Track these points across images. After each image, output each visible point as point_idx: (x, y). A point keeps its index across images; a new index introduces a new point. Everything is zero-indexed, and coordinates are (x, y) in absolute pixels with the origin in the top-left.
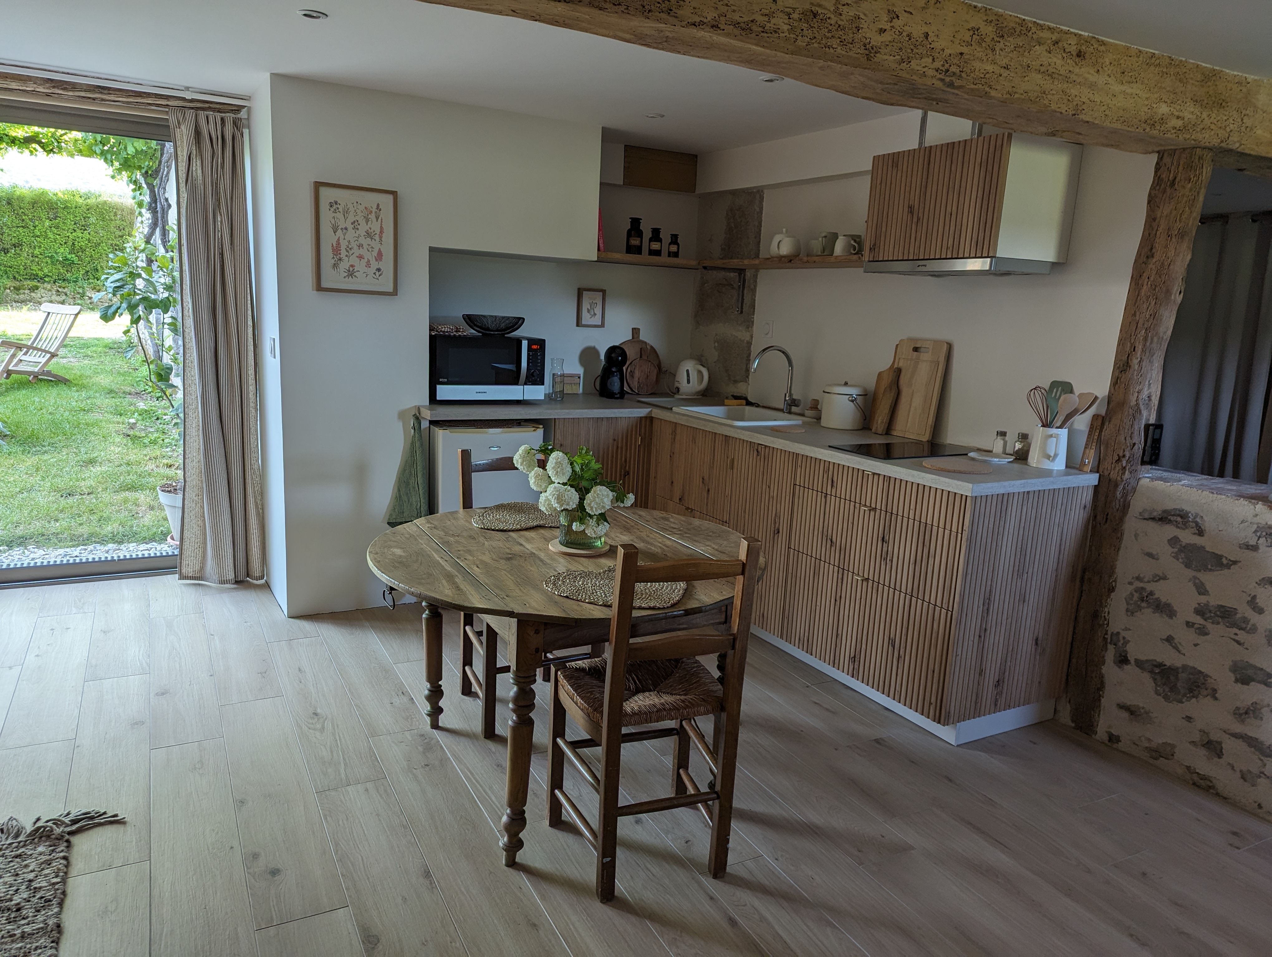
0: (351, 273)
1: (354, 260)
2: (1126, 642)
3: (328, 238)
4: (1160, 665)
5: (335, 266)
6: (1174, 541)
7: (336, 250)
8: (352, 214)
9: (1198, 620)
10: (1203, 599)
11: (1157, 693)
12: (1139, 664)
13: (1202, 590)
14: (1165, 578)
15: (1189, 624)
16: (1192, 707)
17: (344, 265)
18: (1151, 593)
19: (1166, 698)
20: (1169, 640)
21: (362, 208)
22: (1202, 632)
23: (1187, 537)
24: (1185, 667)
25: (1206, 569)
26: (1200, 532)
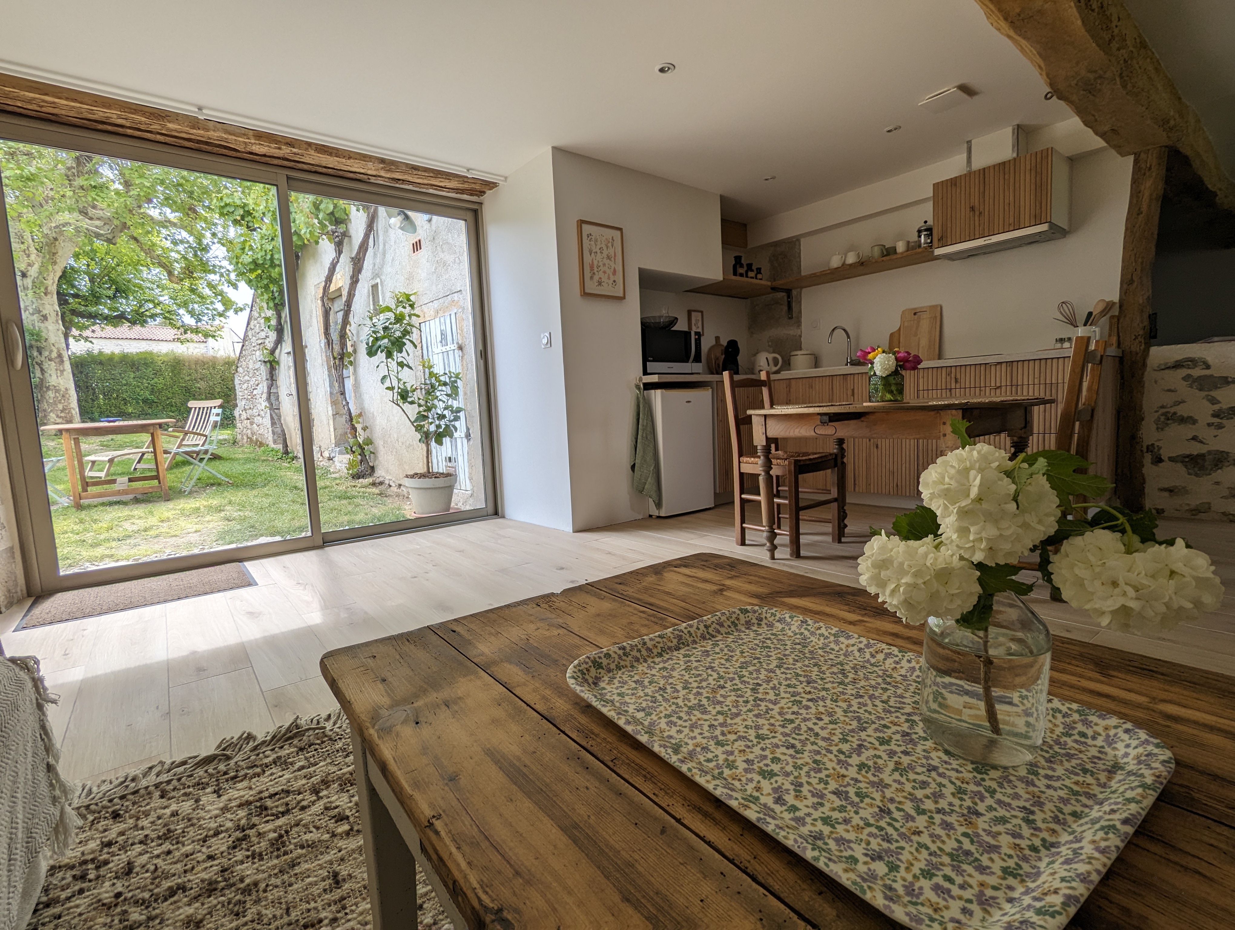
0: (600, 283)
1: (601, 274)
2: (1160, 448)
3: (587, 258)
4: (1188, 456)
5: (591, 278)
6: (1186, 378)
7: (592, 267)
8: (599, 243)
9: (1216, 420)
10: (1217, 407)
11: (1189, 474)
12: (1171, 459)
13: (1214, 401)
14: (1183, 402)
15: (1209, 425)
16: (1218, 475)
17: (596, 278)
18: (1175, 413)
19: (1197, 475)
20: (1194, 438)
21: (604, 238)
22: (1220, 427)
23: (1197, 372)
24: (1209, 452)
25: (1216, 388)
26: (1208, 367)
